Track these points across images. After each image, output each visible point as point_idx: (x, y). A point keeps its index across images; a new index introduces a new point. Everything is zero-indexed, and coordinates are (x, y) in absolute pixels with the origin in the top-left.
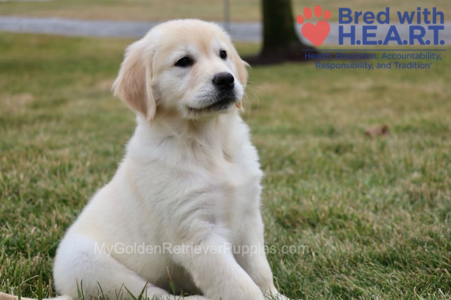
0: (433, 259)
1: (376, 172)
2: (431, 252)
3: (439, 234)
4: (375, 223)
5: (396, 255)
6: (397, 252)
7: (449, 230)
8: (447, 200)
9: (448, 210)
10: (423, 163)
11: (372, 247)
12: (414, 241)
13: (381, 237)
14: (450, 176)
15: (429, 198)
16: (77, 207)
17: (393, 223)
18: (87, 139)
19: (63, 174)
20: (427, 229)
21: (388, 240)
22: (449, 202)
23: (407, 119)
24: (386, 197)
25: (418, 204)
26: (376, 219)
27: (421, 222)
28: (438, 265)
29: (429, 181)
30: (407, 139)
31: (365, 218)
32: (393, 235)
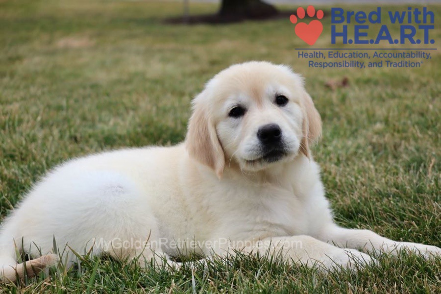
0: (400, 211)
1: (338, 124)
2: (397, 205)
3: (405, 185)
4: (338, 175)
5: (361, 208)
6: (362, 204)
7: (415, 181)
8: (411, 150)
9: (413, 161)
10: (385, 113)
11: (335, 200)
12: (379, 193)
13: (344, 189)
14: (414, 127)
15: (393, 148)
16: (25, 162)
17: (357, 175)
18: (39, 93)
19: (11, 129)
20: (392, 180)
21: (352, 192)
22: (413, 153)
23: (367, 72)
24: (348, 149)
25: (382, 155)
26: (339, 171)
27: (385, 174)
28: (405, 218)
29: (392, 131)
30: (368, 91)
31: (328, 169)
32: (357, 187)
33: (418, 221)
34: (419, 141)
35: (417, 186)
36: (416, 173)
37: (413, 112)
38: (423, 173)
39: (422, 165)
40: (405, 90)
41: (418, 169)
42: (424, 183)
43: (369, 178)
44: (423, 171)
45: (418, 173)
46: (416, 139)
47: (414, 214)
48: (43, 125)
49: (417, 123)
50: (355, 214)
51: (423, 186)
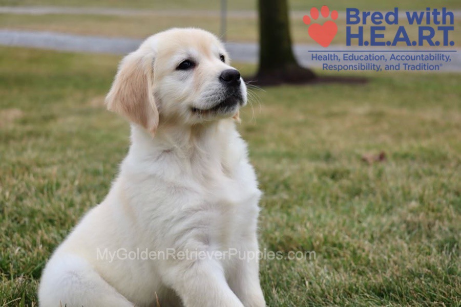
0: (430, 291)
1: (373, 200)
2: (428, 285)
3: (437, 266)
4: (371, 252)
5: (392, 287)
6: (394, 283)
7: (447, 262)
8: (445, 230)
9: (446, 241)
10: (421, 191)
11: (367, 277)
12: (411, 272)
13: (376, 267)
14: (448, 207)
15: (427, 227)
16: (64, 227)
17: (390, 253)
18: (76, 156)
19: (50, 193)
20: (424, 261)
21: (384, 270)
22: (446, 233)
23: (405, 146)
24: (382, 226)
25: (415, 235)
26: (372, 248)
27: (418, 253)
28: (435, 299)
29: (426, 210)
30: (404, 167)
31: (361, 246)
32: (389, 265)
33: (449, 302)
34: (454, 222)
35: (449, 267)
36: (449, 254)
37: (449, 191)
38: (455, 254)
39: (455, 246)
40: (442, 167)
41: (450, 250)
42: (456, 263)
43: (401, 257)
44: (456, 252)
45: (451, 254)
46: (450, 220)
47: (444, 294)
48: (80, 190)
49: (452, 203)
50: (387, 292)
51: (455, 268)
